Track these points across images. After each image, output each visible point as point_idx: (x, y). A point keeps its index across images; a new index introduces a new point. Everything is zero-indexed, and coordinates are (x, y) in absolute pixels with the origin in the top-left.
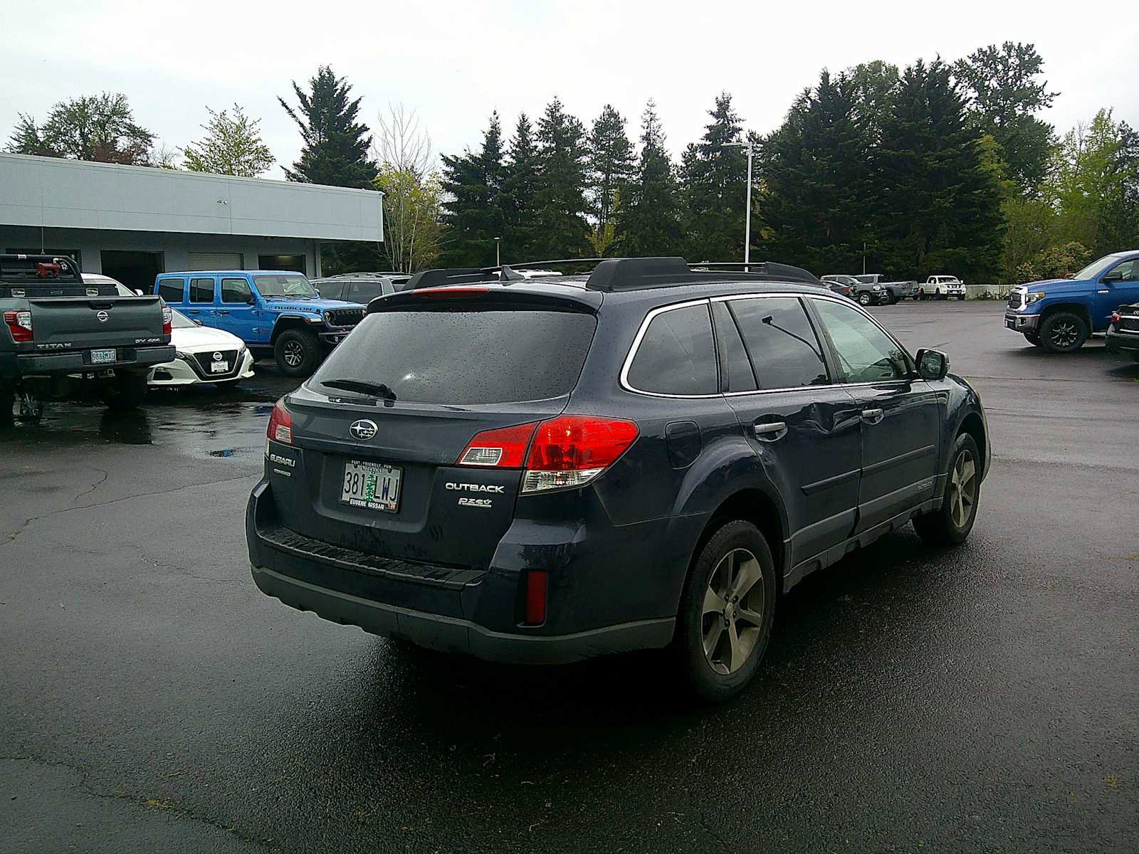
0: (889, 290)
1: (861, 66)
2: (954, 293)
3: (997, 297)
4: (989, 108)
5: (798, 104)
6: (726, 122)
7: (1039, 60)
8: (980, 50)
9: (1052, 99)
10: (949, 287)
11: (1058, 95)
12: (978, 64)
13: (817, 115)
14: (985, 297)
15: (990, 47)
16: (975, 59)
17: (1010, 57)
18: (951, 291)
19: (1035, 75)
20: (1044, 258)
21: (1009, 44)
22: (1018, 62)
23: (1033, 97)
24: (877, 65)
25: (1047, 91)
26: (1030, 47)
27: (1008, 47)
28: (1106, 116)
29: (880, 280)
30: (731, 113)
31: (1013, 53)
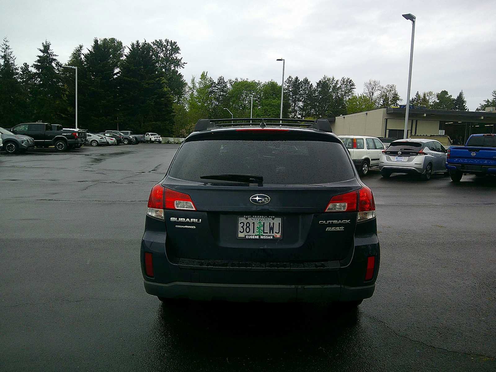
0: (136, 138)
1: (105, 39)
2: (157, 140)
3: (173, 143)
4: (161, 65)
5: (76, 52)
6: (48, 55)
7: (178, 49)
8: (156, 41)
9: (184, 65)
10: (155, 138)
11: (186, 63)
12: (156, 46)
13: (93, 58)
14: (168, 143)
15: (160, 40)
16: (154, 44)
17: (168, 45)
18: (156, 140)
19: (177, 54)
20: (189, 128)
21: (167, 40)
22: (171, 48)
23: (177, 63)
24: (113, 40)
25: (182, 61)
26: (175, 43)
27: (167, 41)
28: (205, 74)
29: (131, 134)
30: (50, 51)
31: (169, 44)
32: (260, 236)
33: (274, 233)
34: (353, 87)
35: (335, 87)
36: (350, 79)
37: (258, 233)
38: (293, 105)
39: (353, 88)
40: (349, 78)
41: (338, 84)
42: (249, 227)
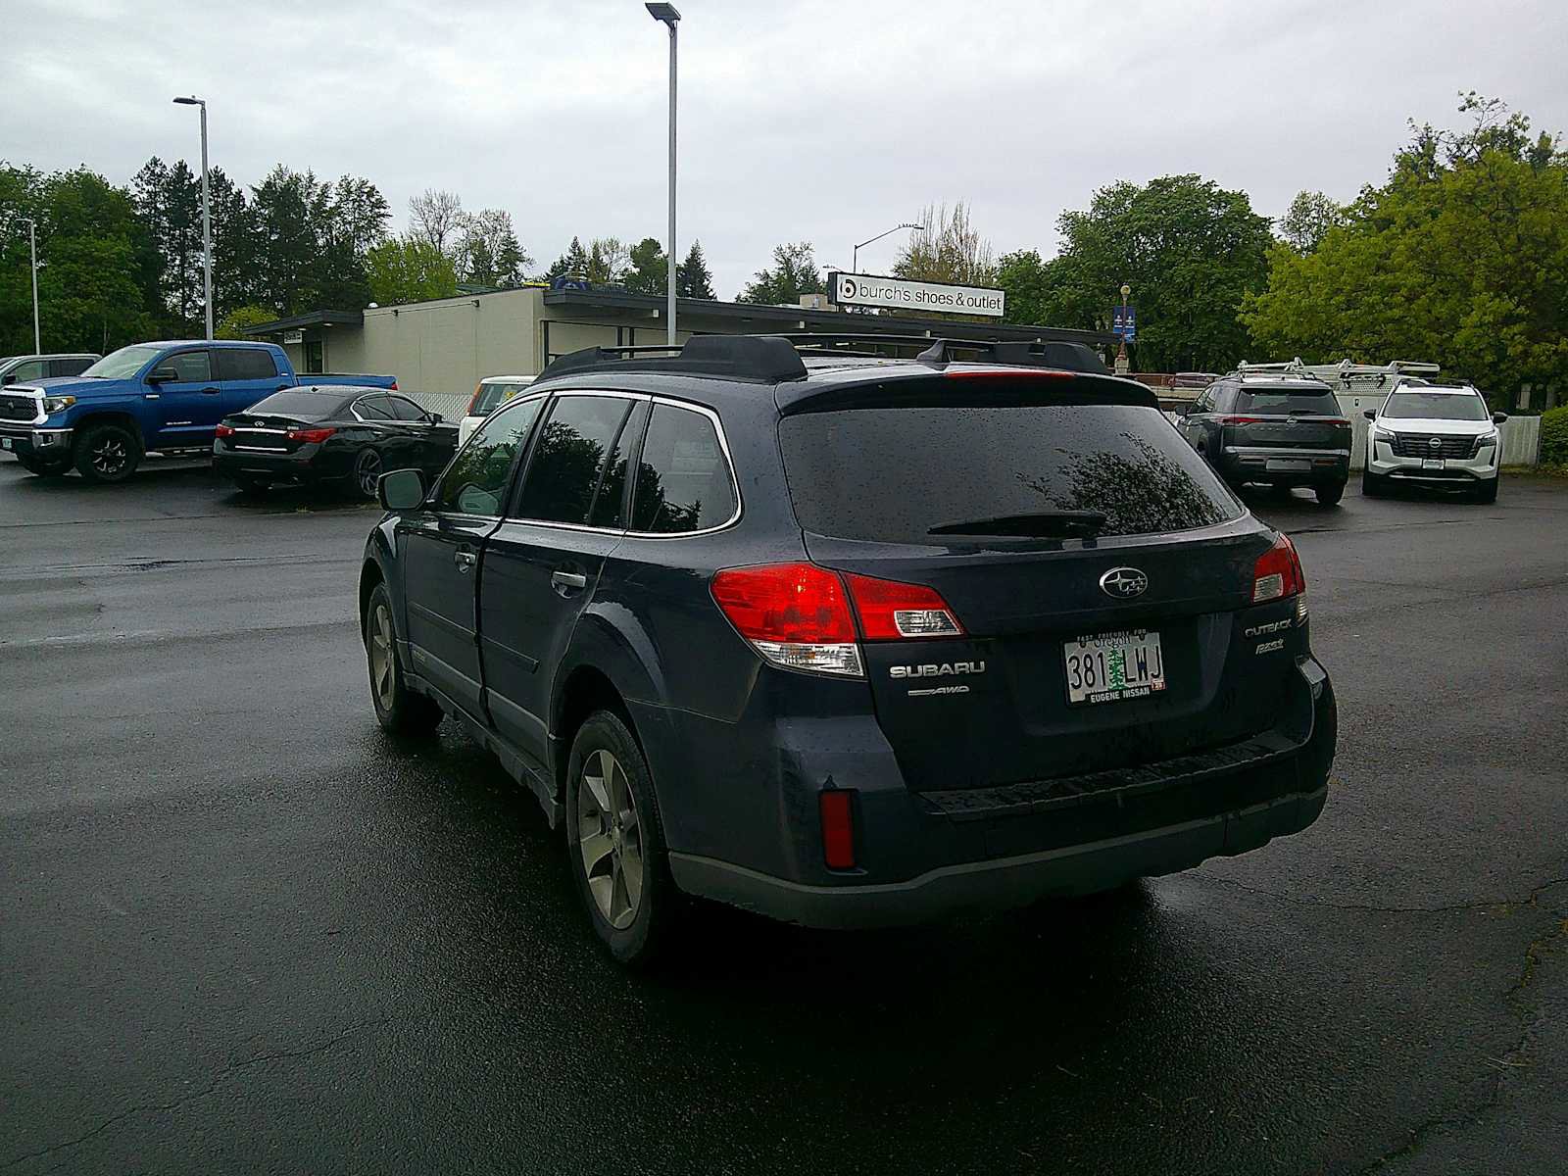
32: (1121, 694)
33: (1149, 677)
34: (382, 211)
35: (318, 206)
36: (368, 185)
37: (1115, 684)
38: (177, 262)
39: (383, 215)
40: (364, 179)
41: (327, 197)
42: (1090, 669)
